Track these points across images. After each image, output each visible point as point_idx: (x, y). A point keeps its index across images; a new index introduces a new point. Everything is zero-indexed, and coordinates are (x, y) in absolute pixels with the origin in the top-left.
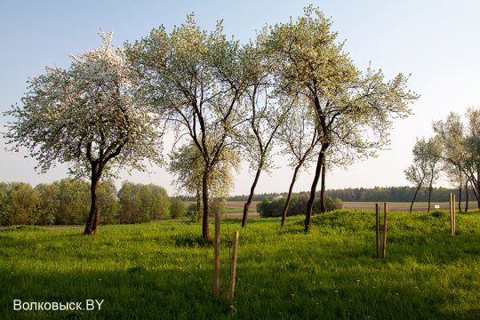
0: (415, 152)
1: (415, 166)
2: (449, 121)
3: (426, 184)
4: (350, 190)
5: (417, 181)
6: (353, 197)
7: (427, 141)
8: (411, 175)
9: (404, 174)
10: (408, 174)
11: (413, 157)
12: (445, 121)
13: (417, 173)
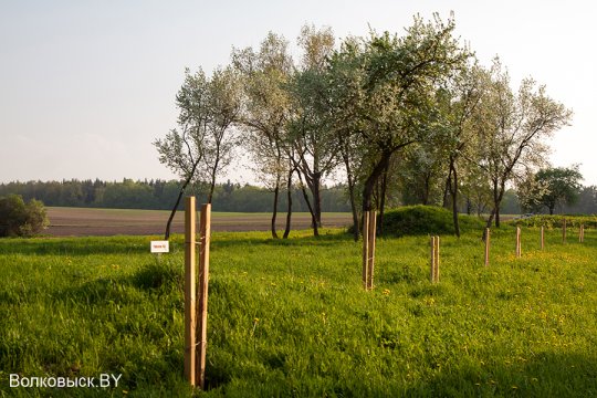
0: (183, 101)
1: (180, 134)
2: (265, 50)
3: (203, 174)
4: (74, 183)
5: (184, 167)
6: (79, 197)
7: (209, 77)
8: (171, 152)
9: (155, 149)
10: (165, 149)
11: (178, 111)
12: (257, 50)
13: (185, 150)
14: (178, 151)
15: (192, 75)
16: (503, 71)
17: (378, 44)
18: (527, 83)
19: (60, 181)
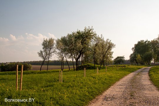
0: (43, 45)
5: (43, 57)
9: (38, 54)
11: (42, 47)
14: (42, 54)
15: (45, 40)
16: (103, 37)
17: (78, 33)
18: (108, 40)
19: (38, 61)
